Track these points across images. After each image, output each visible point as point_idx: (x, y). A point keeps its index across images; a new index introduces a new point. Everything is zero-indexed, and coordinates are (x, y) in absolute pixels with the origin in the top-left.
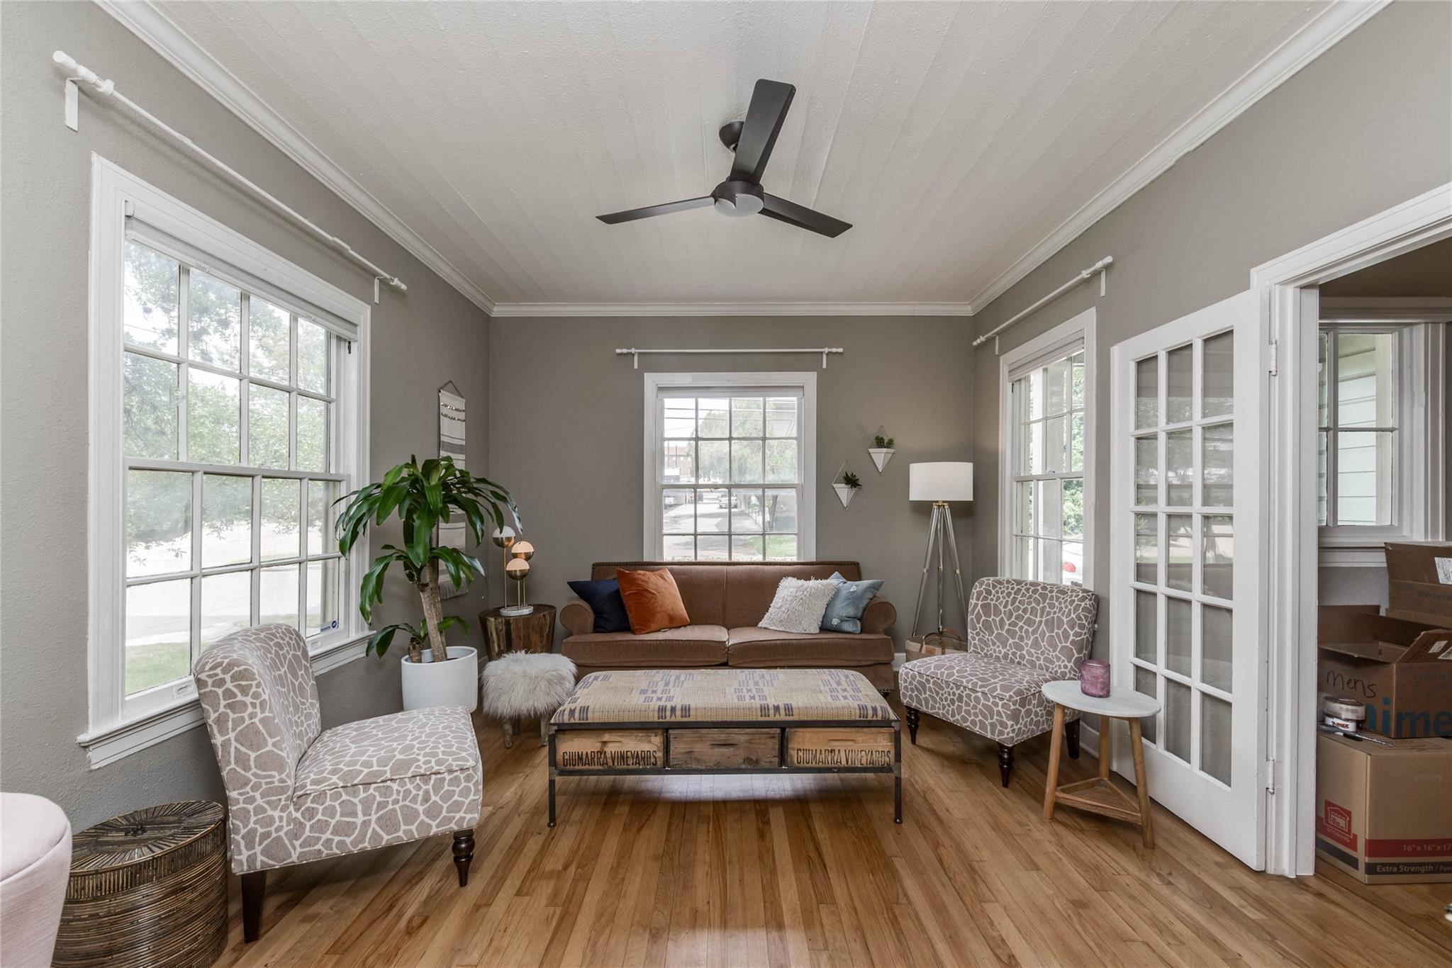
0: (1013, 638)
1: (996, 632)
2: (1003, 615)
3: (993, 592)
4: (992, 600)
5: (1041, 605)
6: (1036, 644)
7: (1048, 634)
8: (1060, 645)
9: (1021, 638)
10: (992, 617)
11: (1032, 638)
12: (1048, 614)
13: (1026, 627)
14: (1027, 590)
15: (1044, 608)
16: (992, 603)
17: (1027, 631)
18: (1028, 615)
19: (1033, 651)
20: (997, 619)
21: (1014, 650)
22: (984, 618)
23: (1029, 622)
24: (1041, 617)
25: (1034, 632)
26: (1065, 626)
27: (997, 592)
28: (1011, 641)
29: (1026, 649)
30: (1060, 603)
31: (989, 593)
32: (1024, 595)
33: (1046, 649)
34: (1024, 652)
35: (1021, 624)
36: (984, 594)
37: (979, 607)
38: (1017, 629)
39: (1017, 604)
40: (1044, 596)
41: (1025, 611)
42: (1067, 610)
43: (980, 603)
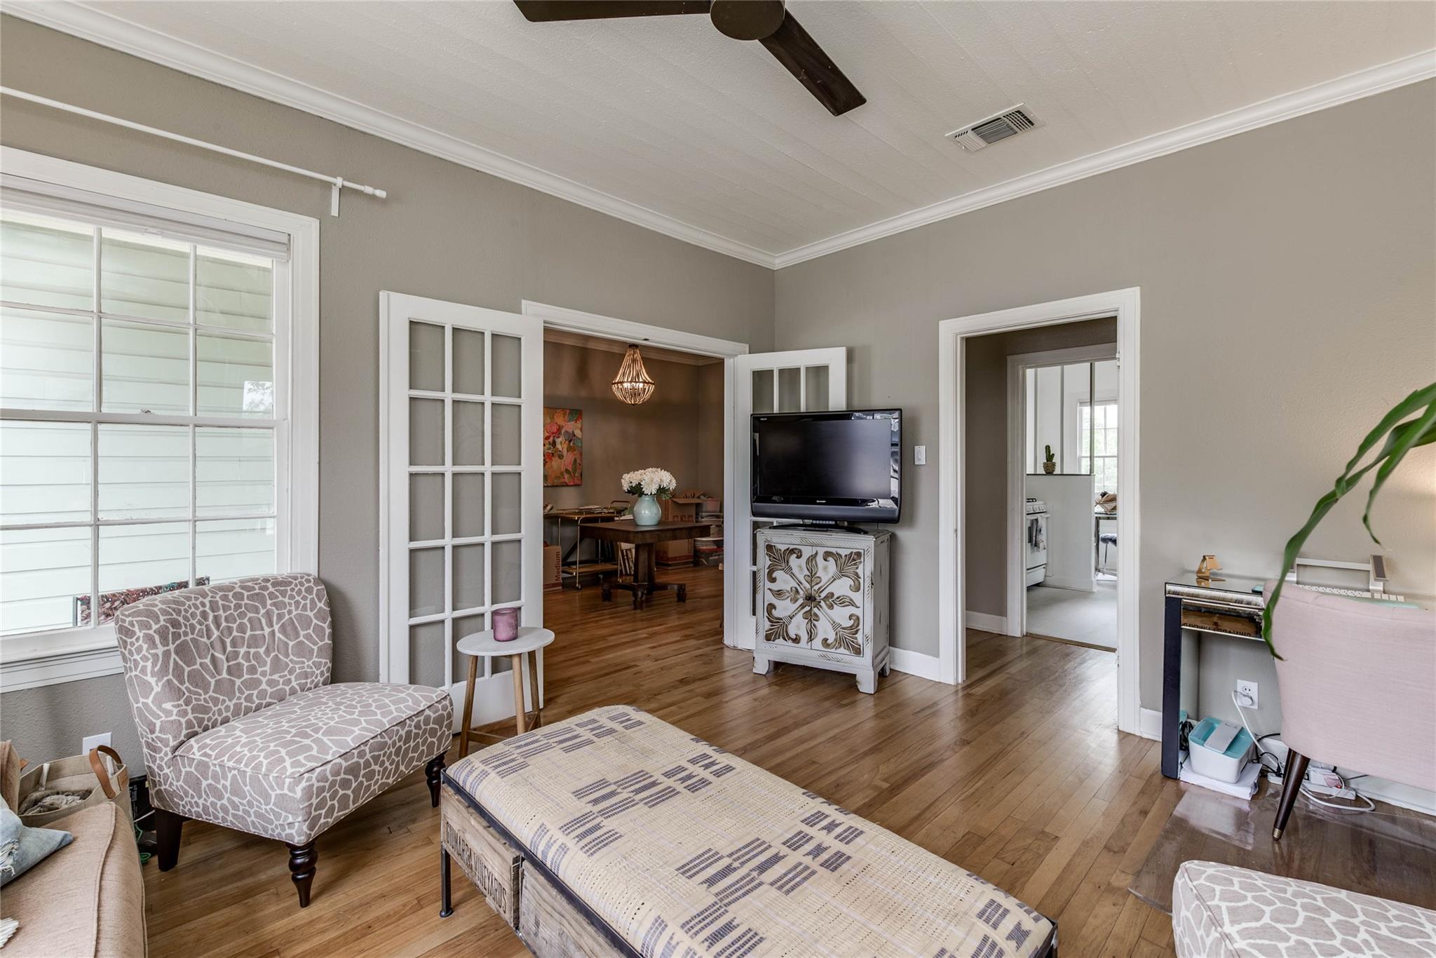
0: (240, 677)
1: (213, 682)
2: (212, 651)
3: (181, 619)
4: (186, 634)
5: (263, 611)
6: (277, 666)
7: (291, 644)
8: (315, 648)
9: (252, 670)
10: (199, 661)
11: (269, 660)
12: (280, 617)
13: (252, 651)
14: (225, 598)
15: (268, 615)
16: (188, 638)
17: (257, 656)
18: (249, 633)
19: (276, 677)
20: (208, 661)
21: (247, 693)
22: (187, 669)
23: (254, 642)
24: (270, 624)
25: (267, 652)
26: (315, 621)
27: (186, 618)
28: (238, 682)
29: (264, 680)
30: (292, 597)
31: (175, 624)
32: (226, 608)
33: (297, 663)
34: (264, 686)
35: (242, 651)
36: (172, 630)
37: (173, 656)
38: (240, 660)
39: (224, 624)
40: (260, 598)
41: (242, 629)
42: (308, 602)
43: (172, 647)
